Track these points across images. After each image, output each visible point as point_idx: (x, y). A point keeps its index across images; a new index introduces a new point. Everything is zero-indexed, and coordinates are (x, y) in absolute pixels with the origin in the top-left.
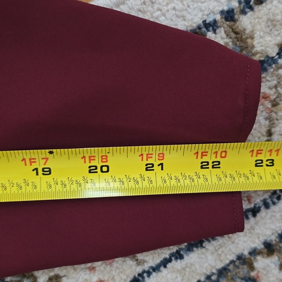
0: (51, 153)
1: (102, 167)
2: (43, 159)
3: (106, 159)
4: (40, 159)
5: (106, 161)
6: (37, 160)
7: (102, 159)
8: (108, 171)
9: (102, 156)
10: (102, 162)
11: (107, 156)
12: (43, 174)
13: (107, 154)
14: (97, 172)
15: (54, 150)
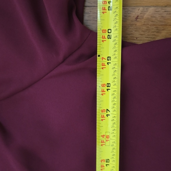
0: (99, 56)
1: (108, 33)
2: (102, 60)
3: (104, 30)
4: (102, 61)
5: (106, 30)
6: (103, 63)
7: (104, 32)
8: (111, 30)
9: (103, 32)
10: (106, 32)
11: (103, 30)
12: (110, 60)
13: (102, 30)
14: (111, 35)
15: (98, 54)
